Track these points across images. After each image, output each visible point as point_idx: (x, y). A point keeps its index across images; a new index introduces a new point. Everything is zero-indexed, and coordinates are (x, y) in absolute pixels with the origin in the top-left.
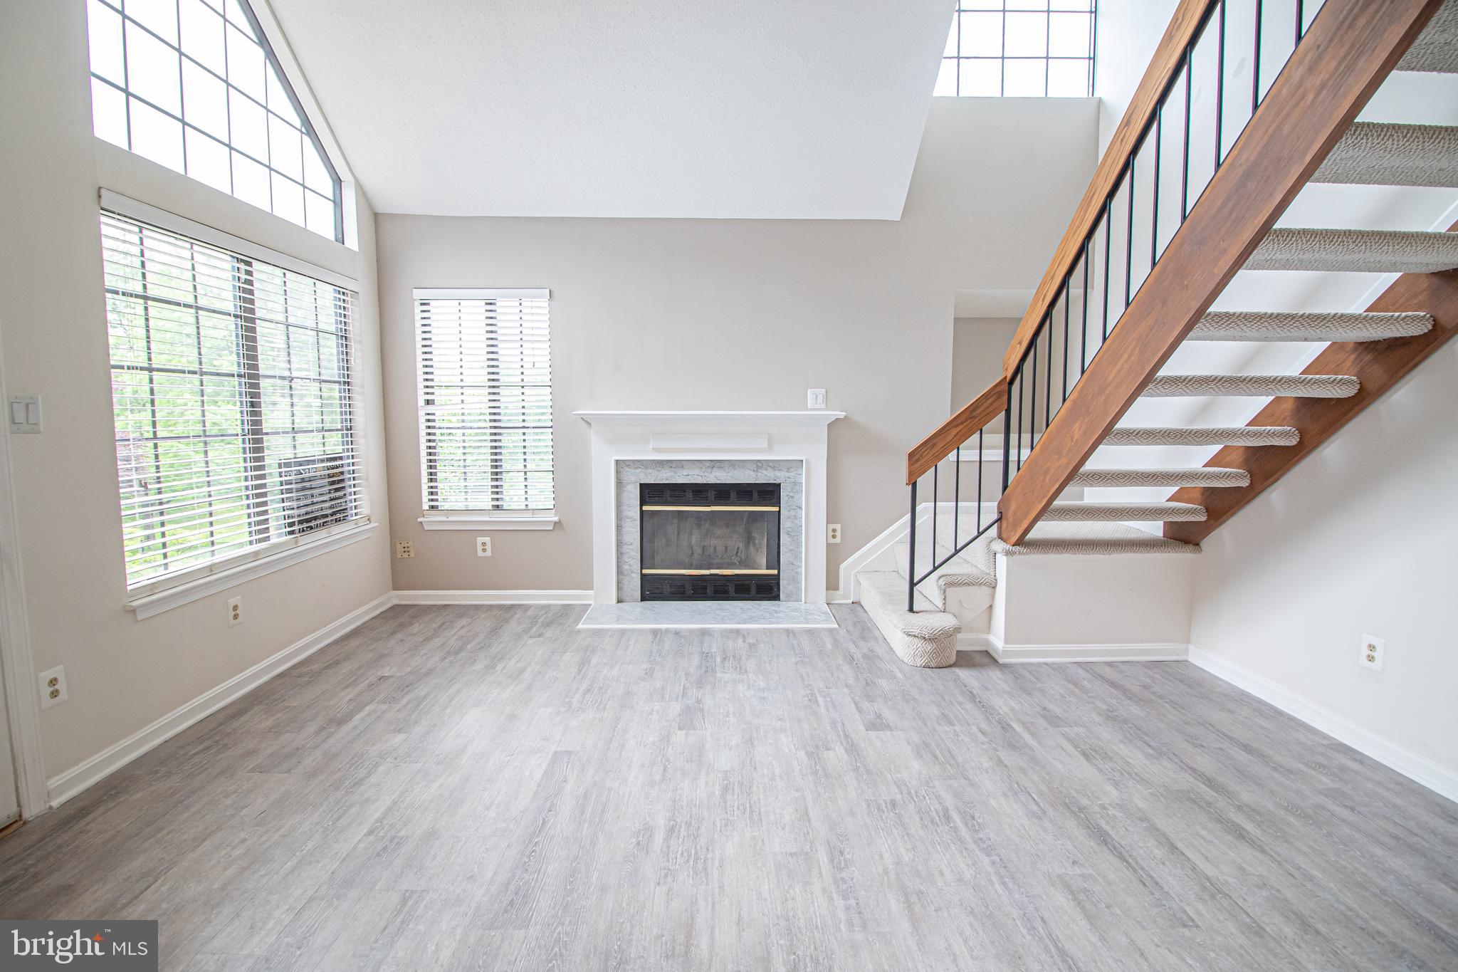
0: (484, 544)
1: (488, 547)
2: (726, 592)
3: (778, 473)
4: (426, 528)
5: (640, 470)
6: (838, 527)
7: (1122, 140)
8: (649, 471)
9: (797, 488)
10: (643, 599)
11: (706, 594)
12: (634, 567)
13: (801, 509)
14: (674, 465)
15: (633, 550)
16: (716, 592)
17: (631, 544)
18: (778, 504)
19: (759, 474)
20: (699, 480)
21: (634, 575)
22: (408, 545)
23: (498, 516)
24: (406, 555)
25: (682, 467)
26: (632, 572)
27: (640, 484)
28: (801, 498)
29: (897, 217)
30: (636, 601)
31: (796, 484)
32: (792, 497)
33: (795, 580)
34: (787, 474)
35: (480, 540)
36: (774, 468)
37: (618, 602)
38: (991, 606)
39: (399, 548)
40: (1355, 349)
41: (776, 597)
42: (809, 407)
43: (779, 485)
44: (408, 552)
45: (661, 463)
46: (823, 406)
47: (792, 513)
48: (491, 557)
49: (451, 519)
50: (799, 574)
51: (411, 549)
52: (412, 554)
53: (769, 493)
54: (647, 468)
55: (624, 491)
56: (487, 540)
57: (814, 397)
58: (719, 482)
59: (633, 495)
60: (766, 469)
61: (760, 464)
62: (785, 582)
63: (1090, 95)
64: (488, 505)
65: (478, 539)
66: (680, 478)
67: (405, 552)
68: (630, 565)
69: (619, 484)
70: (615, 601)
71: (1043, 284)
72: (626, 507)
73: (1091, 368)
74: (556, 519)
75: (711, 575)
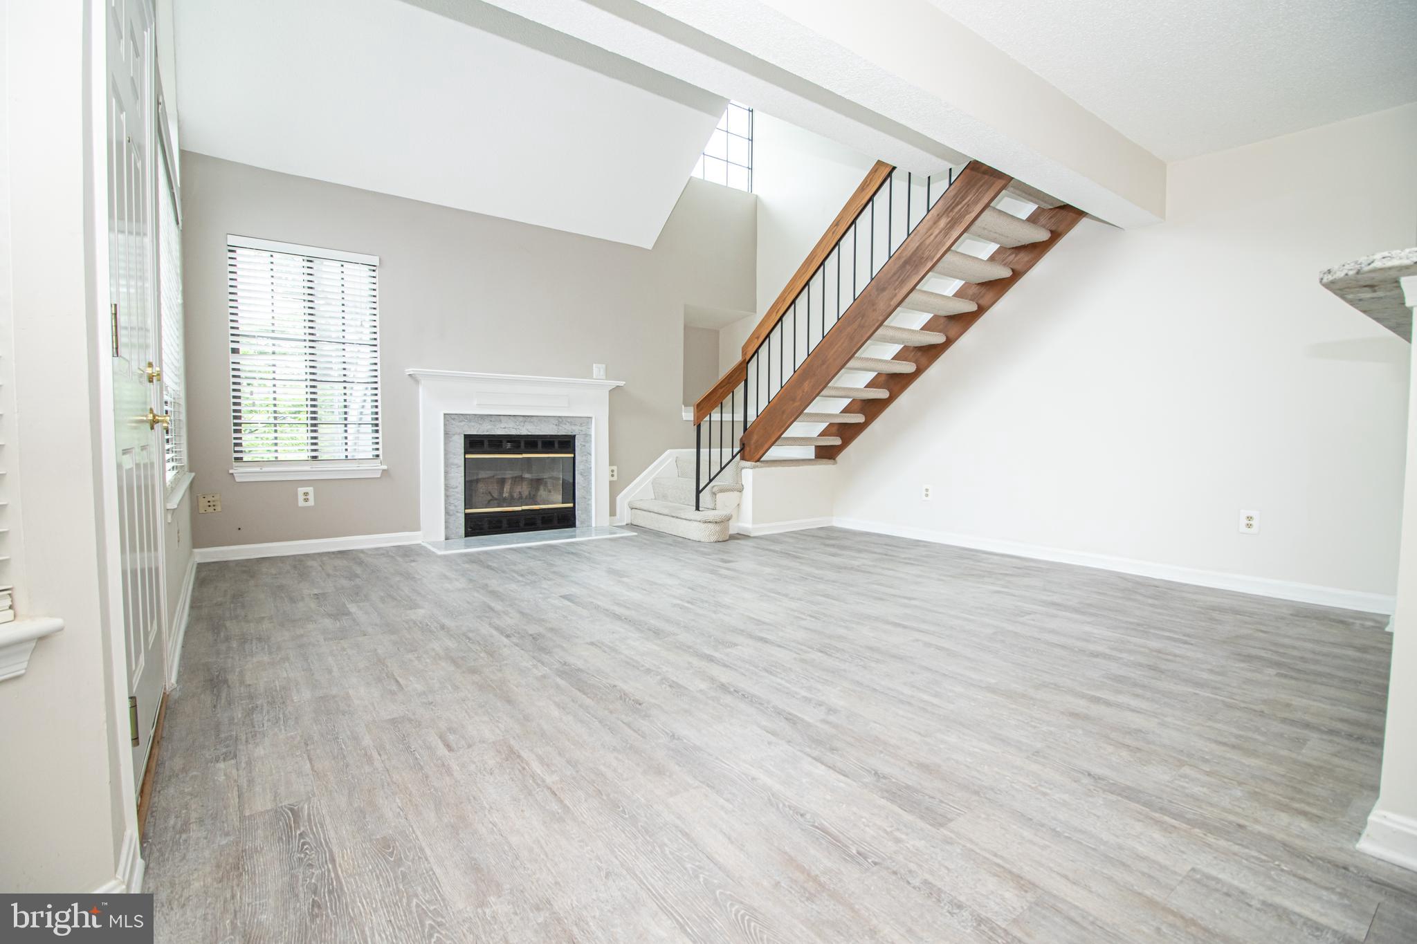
0: (306, 494)
1: (311, 497)
2: (534, 524)
3: (574, 428)
4: (238, 480)
5: (464, 423)
6: (615, 468)
7: (833, 233)
8: (473, 424)
9: (587, 438)
10: (467, 535)
11: (519, 527)
12: (459, 507)
13: (590, 455)
14: (493, 419)
15: (458, 493)
16: (526, 524)
17: (457, 487)
18: (573, 451)
19: (560, 428)
20: (513, 432)
21: (458, 515)
22: (213, 499)
23: (317, 466)
24: (211, 509)
25: (500, 421)
26: (457, 512)
27: (465, 435)
28: (590, 446)
29: (649, 246)
30: (461, 537)
31: (587, 436)
32: (584, 446)
33: (587, 511)
34: (581, 428)
35: (301, 490)
36: (571, 423)
37: (446, 539)
38: (738, 505)
39: (203, 503)
40: (913, 351)
41: (573, 525)
42: (594, 377)
43: (575, 436)
44: (214, 506)
45: (483, 417)
46: (604, 377)
47: (584, 458)
48: (313, 507)
49: (265, 469)
50: (589, 505)
51: (218, 503)
52: (219, 509)
53: (566, 443)
54: (470, 421)
55: (450, 441)
56: (310, 490)
57: (598, 370)
58: (530, 434)
59: (459, 443)
60: (566, 424)
61: (560, 420)
62: (580, 512)
63: (750, 191)
64: (305, 455)
65: (299, 489)
66: (499, 430)
67: (209, 506)
68: (456, 506)
69: (447, 435)
70: (443, 538)
71: (776, 303)
72: (452, 456)
73: (814, 353)
74: (385, 467)
75: (523, 510)
